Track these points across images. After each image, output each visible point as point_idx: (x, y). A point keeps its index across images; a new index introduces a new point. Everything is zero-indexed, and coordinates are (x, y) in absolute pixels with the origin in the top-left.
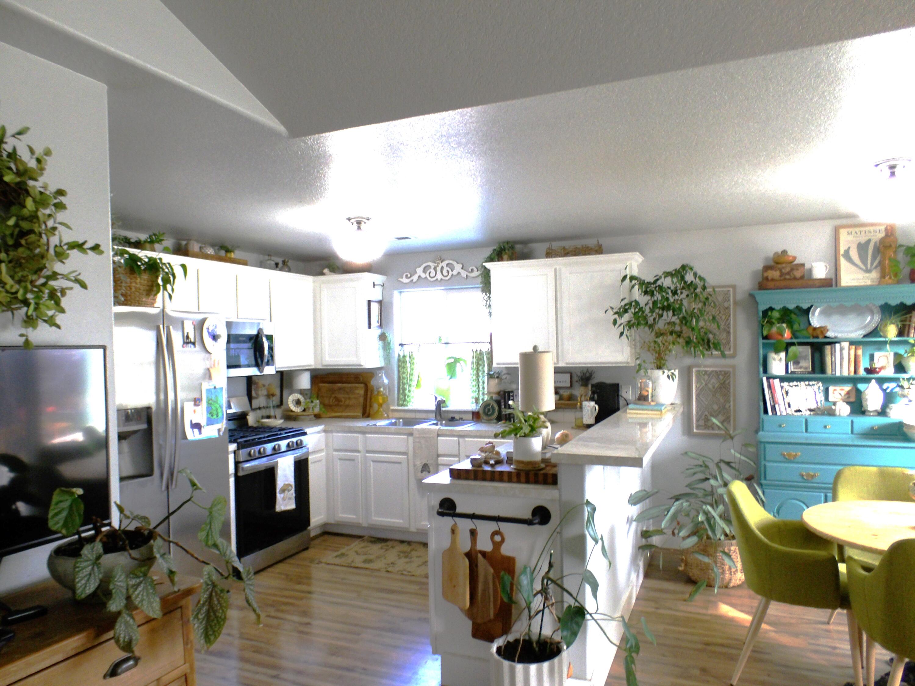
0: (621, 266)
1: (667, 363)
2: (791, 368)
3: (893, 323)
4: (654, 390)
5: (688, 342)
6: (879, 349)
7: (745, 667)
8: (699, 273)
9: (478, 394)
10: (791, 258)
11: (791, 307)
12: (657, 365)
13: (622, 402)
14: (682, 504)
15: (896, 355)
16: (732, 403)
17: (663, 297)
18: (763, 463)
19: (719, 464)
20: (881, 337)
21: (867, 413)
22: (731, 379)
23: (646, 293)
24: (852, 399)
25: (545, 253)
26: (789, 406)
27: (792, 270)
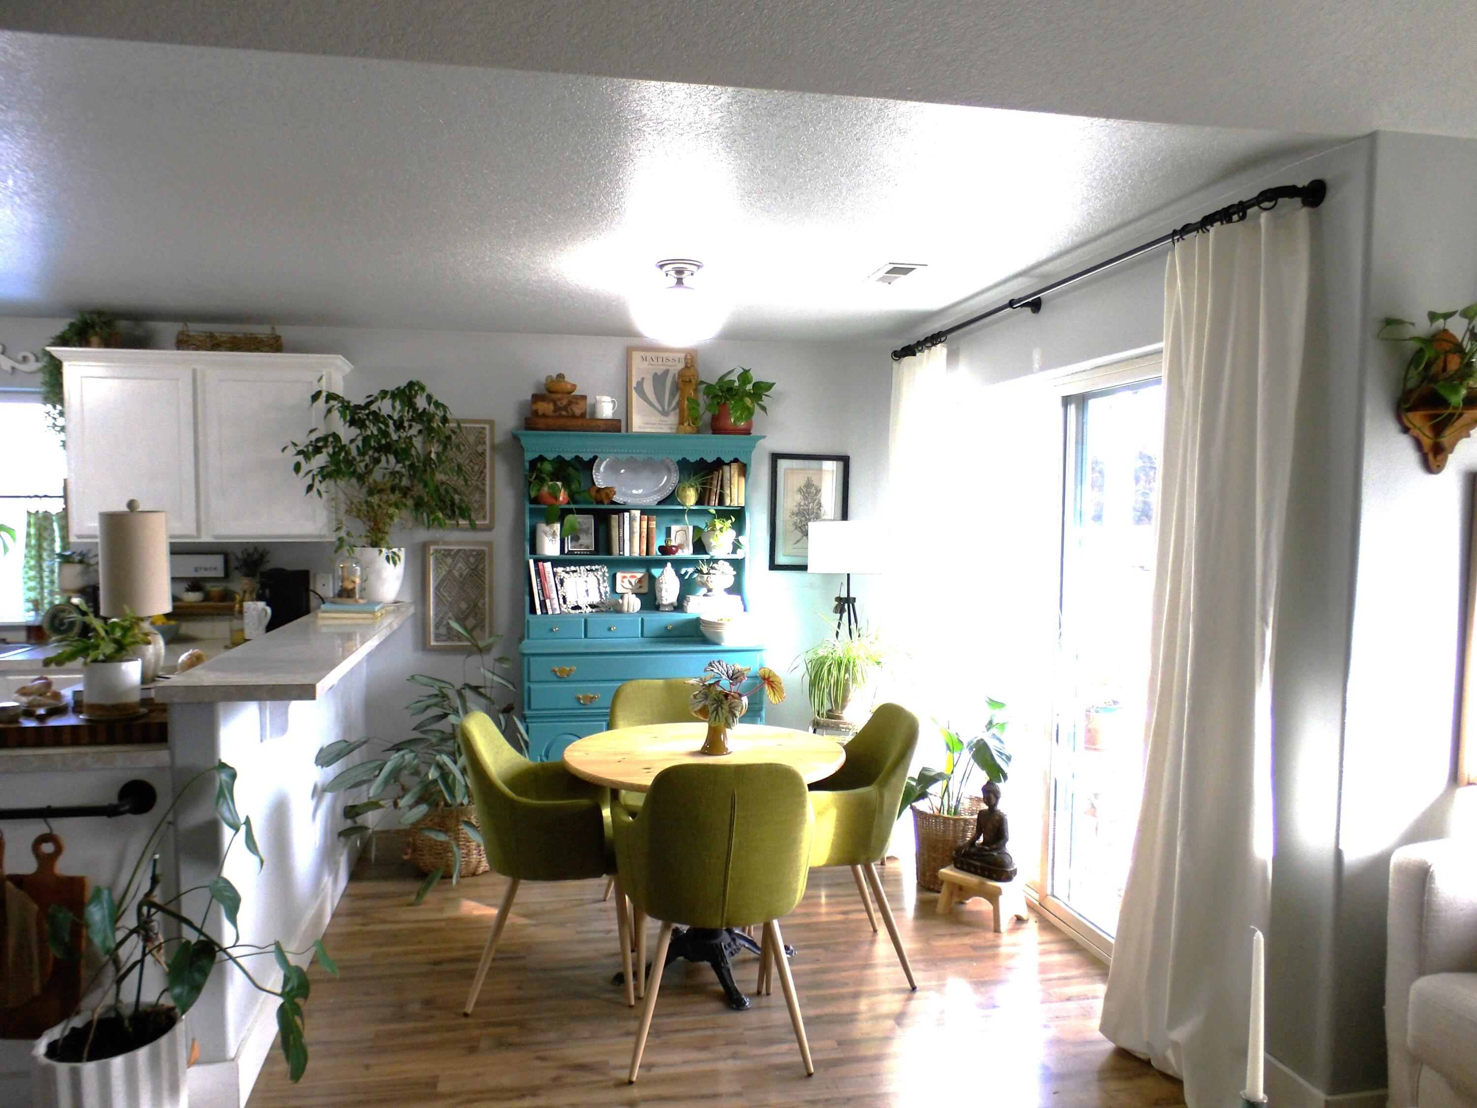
0: (312, 376)
1: (387, 537)
2: (569, 547)
3: (692, 486)
4: (364, 580)
5: (419, 505)
6: (677, 522)
7: (484, 984)
8: (437, 397)
9: (41, 593)
10: (569, 387)
11: (568, 457)
12: (372, 541)
13: (314, 601)
14: (403, 756)
15: (696, 528)
16: (487, 599)
17: (379, 429)
18: (527, 684)
19: (463, 691)
20: (679, 504)
21: (661, 609)
22: (487, 562)
23: (353, 423)
24: (645, 590)
25: (174, 341)
26: (565, 602)
27: (570, 403)
